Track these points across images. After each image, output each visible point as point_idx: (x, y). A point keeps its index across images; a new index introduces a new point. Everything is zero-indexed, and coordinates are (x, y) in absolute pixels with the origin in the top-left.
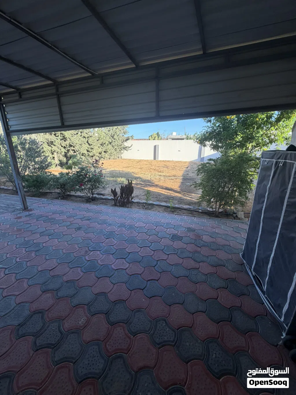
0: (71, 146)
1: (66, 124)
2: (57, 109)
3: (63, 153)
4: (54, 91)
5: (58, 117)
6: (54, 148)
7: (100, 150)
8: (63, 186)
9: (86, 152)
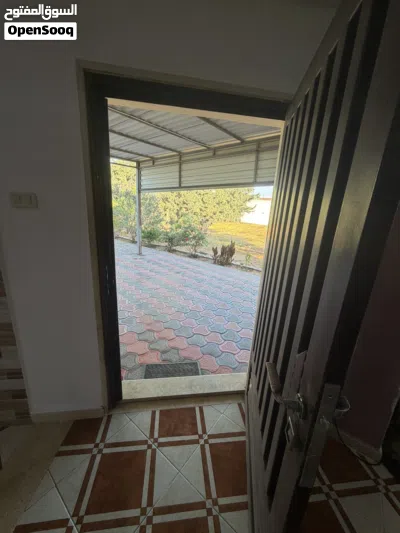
0: (184, 203)
1: (183, 185)
2: (178, 174)
3: (175, 211)
4: (177, 160)
5: (178, 180)
6: (168, 204)
7: (215, 210)
8: (171, 240)
9: (198, 210)
